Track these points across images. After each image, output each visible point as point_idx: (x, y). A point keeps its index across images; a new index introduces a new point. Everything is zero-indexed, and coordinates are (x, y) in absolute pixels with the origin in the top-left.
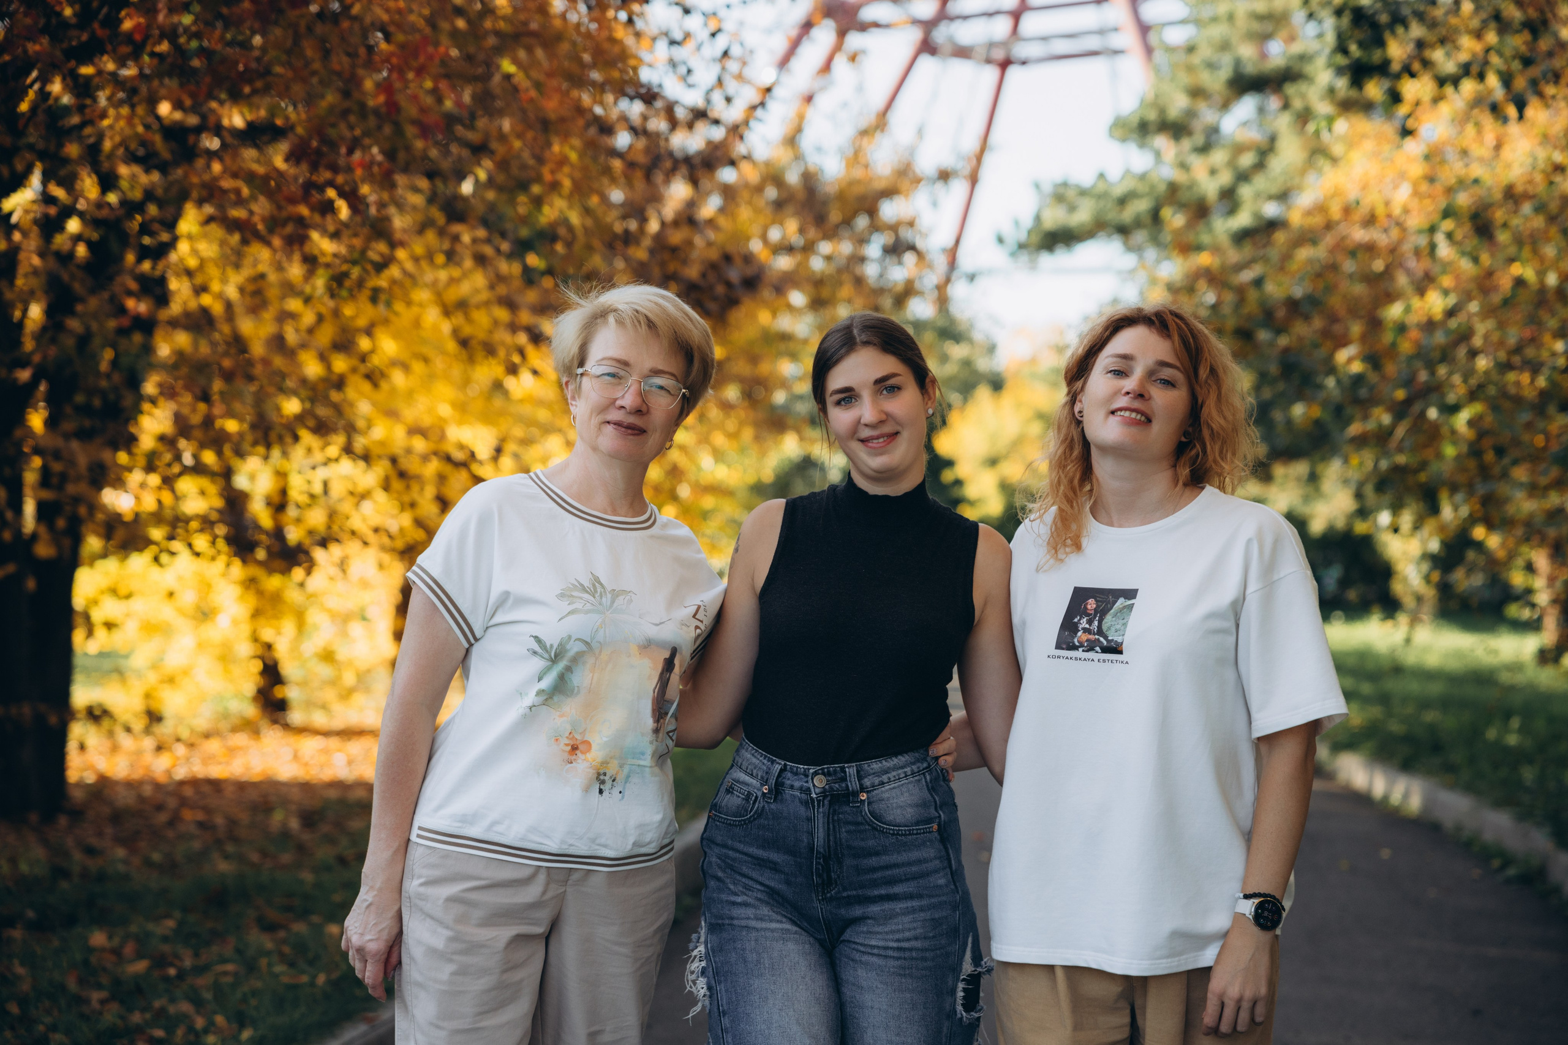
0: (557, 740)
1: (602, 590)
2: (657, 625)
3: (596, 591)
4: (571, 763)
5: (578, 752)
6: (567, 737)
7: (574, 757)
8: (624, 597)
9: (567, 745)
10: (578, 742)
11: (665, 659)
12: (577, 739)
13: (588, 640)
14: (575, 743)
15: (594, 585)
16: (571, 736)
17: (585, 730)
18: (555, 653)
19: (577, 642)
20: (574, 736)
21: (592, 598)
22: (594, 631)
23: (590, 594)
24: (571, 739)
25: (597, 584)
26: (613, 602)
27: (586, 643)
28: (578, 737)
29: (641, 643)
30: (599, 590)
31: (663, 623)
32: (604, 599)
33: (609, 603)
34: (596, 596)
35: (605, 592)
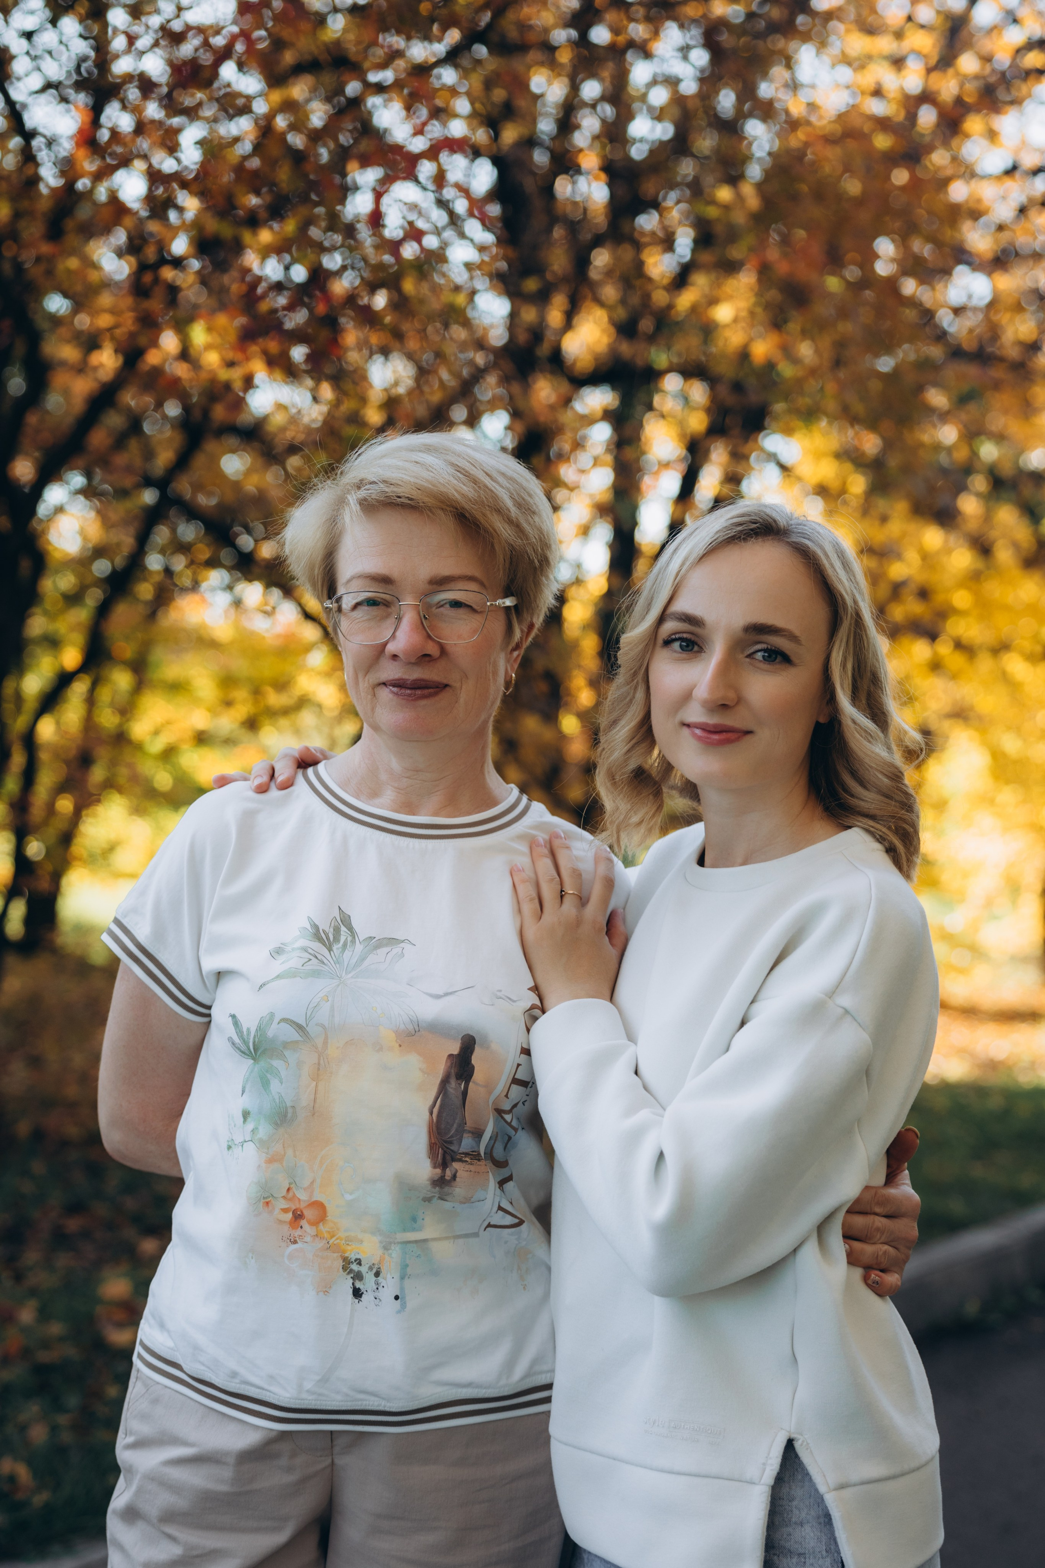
0: (267, 1203)
1: (349, 939)
2: (438, 997)
3: (337, 939)
4: (295, 1242)
5: (303, 1223)
6: (284, 1197)
7: (298, 1232)
8: (388, 949)
9: (285, 1211)
10: (303, 1205)
11: (451, 1056)
12: (299, 1200)
13: (302, 1022)
14: (298, 1206)
15: (337, 931)
16: (291, 1194)
17: (312, 1183)
18: (254, 1043)
19: (283, 1024)
20: (294, 1195)
21: (325, 951)
22: (312, 1006)
23: (325, 945)
24: (290, 1200)
25: (343, 928)
26: (363, 959)
27: (299, 1027)
28: (303, 1196)
29: (402, 1027)
30: (343, 939)
31: (451, 993)
32: (347, 954)
33: (354, 961)
34: (335, 947)
35: (353, 942)
